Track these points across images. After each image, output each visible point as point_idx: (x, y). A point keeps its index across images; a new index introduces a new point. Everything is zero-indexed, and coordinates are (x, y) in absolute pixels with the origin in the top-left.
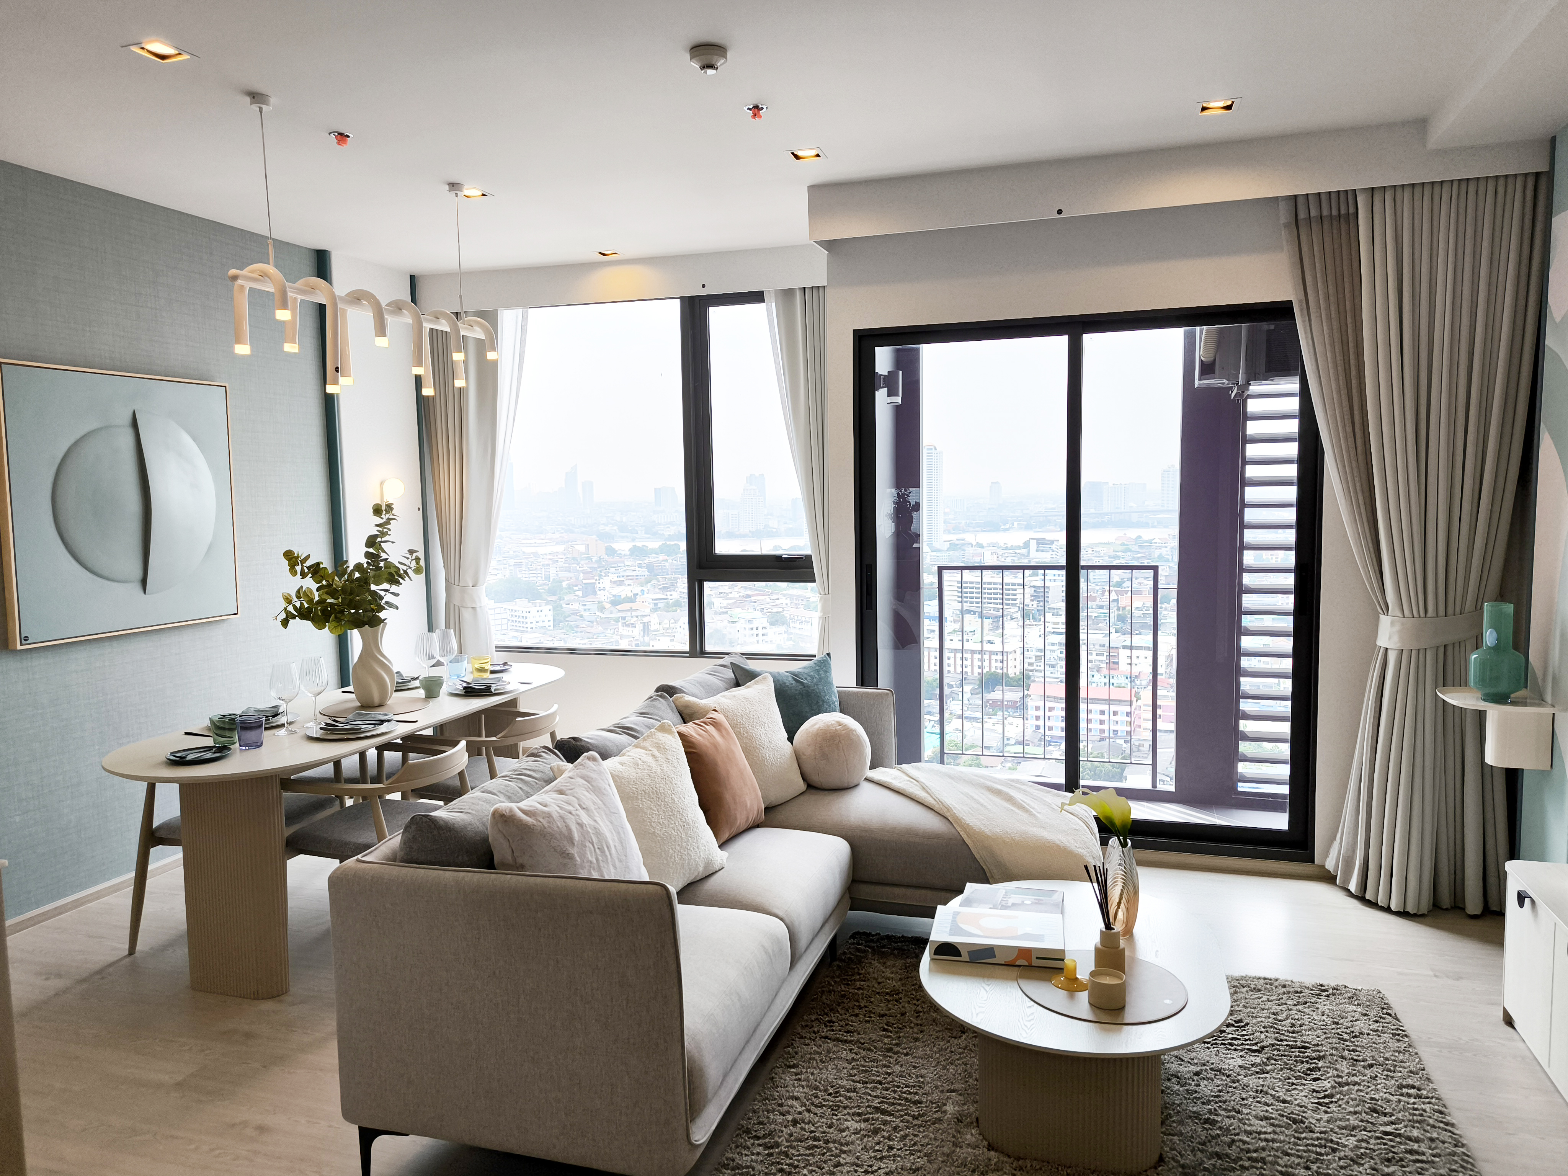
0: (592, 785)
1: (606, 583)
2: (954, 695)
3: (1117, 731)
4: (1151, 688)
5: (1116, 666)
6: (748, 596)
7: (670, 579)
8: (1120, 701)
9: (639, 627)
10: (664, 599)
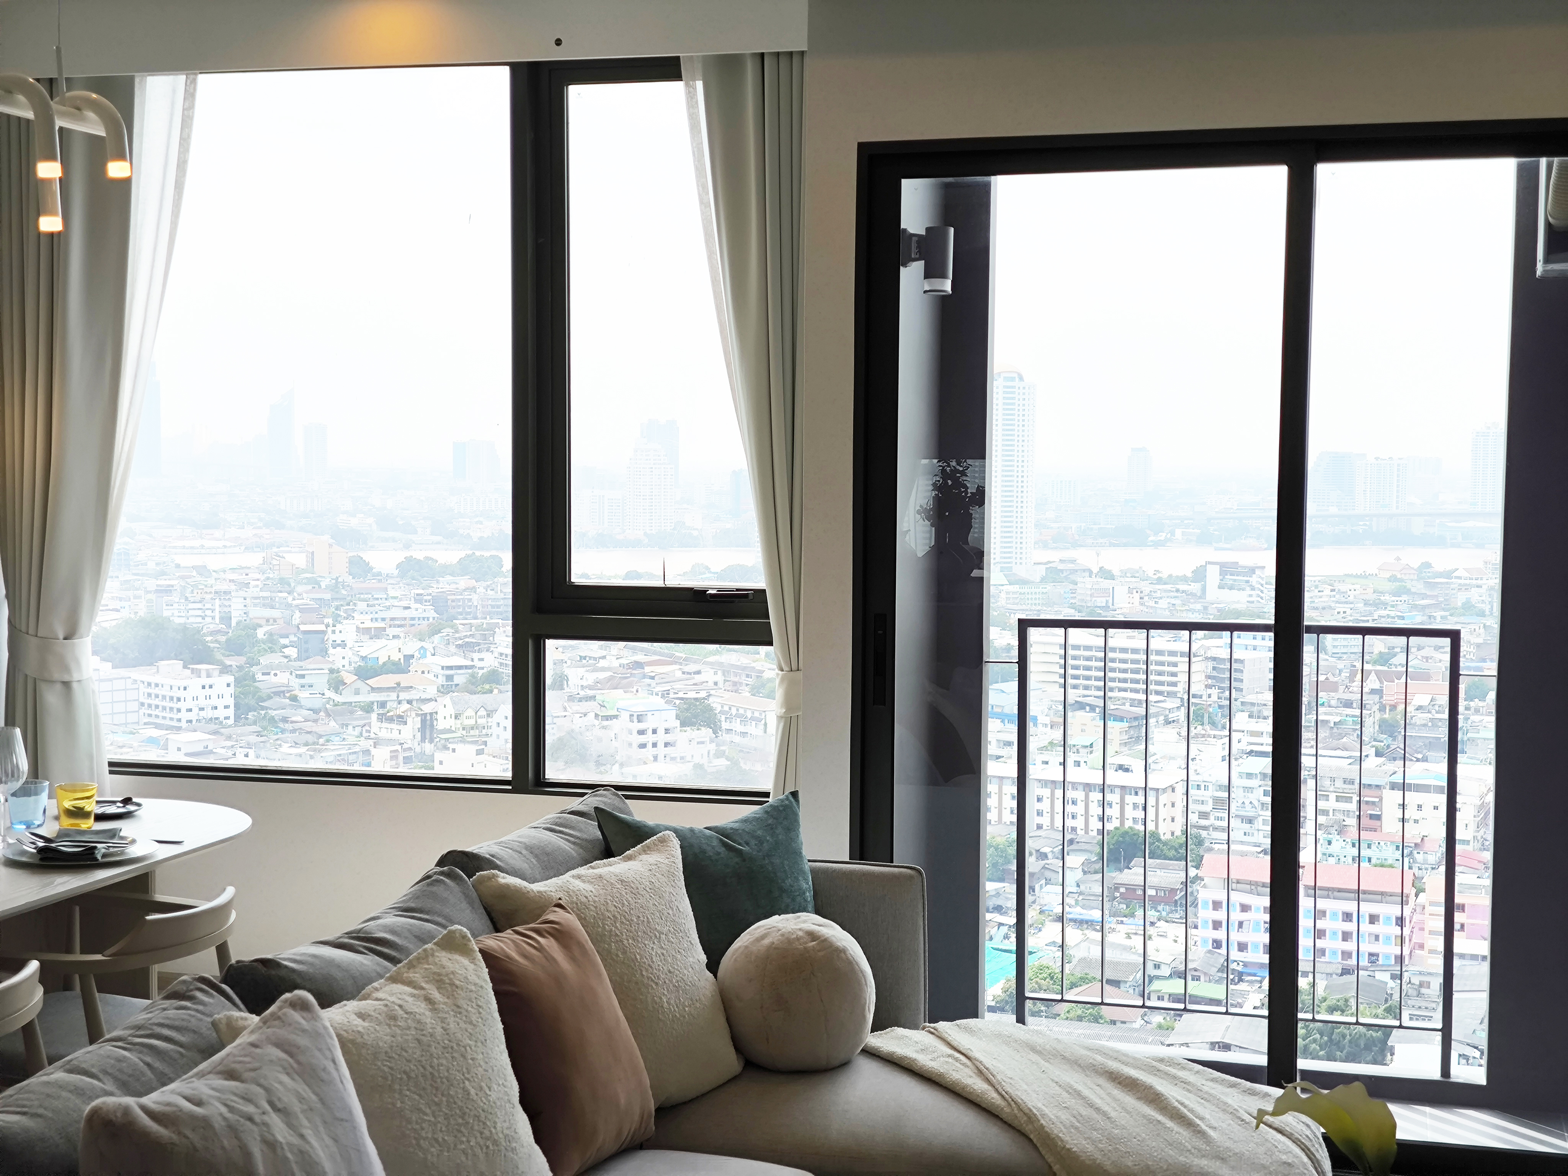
0: (299, 1063)
1: (347, 631)
2: (1048, 874)
3: (1377, 955)
4: (1443, 869)
5: (1374, 823)
6: (639, 665)
7: (479, 627)
8: (1382, 894)
9: (414, 723)
10: (466, 667)
